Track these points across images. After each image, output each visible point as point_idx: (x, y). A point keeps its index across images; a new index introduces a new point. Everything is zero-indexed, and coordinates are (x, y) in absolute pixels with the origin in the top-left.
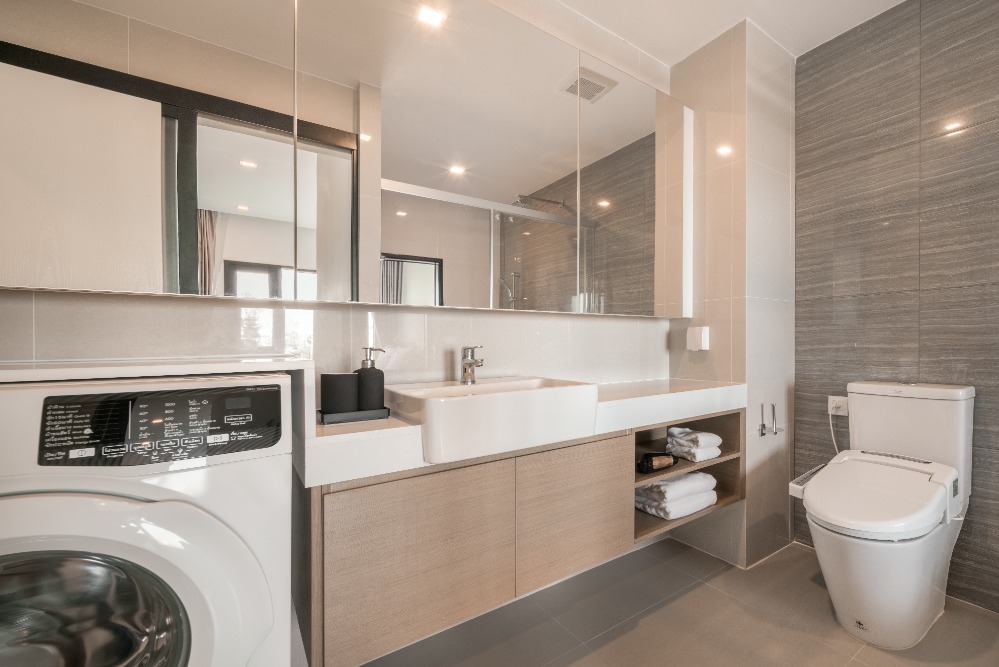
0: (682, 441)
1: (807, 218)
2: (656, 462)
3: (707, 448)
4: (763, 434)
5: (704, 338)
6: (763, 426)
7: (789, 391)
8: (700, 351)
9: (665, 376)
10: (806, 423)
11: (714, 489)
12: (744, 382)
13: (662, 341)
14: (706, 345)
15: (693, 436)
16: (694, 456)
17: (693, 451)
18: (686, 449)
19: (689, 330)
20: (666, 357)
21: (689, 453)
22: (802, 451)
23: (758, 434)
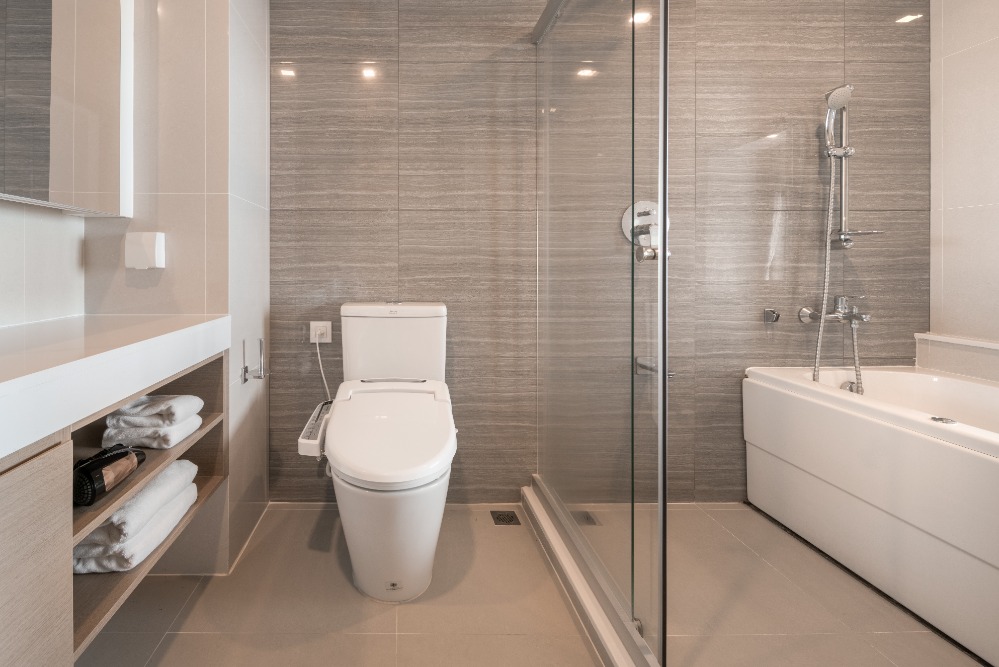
0: (137, 420)
1: (284, 113)
2: (109, 475)
3: (186, 420)
4: (246, 380)
5: (159, 250)
6: (246, 370)
7: (265, 319)
8: (153, 270)
9: (77, 312)
10: (282, 356)
11: (194, 481)
12: (227, 312)
13: (72, 254)
14: (161, 262)
15: (162, 407)
16: (165, 439)
17: (162, 431)
18: (149, 431)
19: (130, 236)
20: (78, 281)
21: (155, 437)
22: (281, 391)
23: (240, 380)
